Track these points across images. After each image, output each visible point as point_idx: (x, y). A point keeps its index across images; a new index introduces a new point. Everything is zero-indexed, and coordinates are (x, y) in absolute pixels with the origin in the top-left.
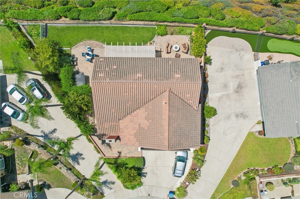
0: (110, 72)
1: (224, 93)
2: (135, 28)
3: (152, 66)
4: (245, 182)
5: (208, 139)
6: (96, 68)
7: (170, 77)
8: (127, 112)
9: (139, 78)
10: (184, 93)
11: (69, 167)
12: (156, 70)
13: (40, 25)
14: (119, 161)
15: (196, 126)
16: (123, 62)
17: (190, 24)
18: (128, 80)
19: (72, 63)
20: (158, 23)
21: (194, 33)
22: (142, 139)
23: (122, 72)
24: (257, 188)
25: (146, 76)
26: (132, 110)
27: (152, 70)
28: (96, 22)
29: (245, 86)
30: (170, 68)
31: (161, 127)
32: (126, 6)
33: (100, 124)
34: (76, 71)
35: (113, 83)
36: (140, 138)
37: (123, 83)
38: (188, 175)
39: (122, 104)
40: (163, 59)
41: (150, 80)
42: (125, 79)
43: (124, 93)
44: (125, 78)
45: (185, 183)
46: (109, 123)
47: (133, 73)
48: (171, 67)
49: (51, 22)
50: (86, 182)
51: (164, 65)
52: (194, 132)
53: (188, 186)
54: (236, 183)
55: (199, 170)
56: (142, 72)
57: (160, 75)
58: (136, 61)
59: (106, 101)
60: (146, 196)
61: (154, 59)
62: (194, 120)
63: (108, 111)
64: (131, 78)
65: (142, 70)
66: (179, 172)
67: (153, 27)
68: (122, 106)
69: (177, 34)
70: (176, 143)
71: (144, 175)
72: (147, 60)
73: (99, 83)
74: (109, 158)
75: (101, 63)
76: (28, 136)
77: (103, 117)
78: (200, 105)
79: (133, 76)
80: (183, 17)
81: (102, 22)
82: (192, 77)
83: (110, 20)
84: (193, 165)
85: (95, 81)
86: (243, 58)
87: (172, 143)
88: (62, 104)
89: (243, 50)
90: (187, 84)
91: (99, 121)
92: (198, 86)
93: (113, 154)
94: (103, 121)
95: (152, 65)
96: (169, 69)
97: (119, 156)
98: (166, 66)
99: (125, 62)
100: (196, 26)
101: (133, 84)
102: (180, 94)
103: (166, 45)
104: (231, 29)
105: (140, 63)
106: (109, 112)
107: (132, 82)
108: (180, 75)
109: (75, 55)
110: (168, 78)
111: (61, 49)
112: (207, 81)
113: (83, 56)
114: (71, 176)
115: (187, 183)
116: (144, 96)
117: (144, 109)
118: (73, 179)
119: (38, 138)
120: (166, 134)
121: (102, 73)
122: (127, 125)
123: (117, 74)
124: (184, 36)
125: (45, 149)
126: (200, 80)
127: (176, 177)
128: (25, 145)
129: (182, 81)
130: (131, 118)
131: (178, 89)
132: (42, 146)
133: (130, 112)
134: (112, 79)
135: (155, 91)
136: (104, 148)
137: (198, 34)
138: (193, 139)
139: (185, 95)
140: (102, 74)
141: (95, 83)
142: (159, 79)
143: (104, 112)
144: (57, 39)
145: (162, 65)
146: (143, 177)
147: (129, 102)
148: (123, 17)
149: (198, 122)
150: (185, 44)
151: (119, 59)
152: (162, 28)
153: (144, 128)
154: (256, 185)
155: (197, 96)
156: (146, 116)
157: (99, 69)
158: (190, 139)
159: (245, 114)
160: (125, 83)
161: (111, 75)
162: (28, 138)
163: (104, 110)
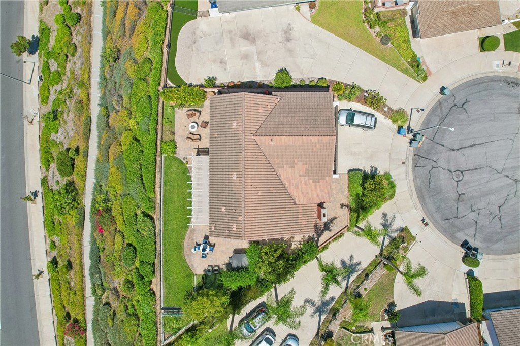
0: (230, 216)
1: (256, 58)
2: (165, 185)
3: (222, 160)
4: (384, 26)
5: (321, 80)
6: (224, 234)
7: (236, 135)
8: (284, 194)
9: (238, 176)
10: (257, 116)
11: (363, 276)
12: (227, 154)
13: (164, 317)
14: (354, 205)
15: (303, 99)
16: (217, 199)
17: (159, 108)
18: (241, 191)
19: (216, 272)
20: (158, 153)
21: (172, 102)
22: (322, 173)
23: (230, 200)
24: (391, 11)
25: (236, 168)
26: (281, 186)
27: (227, 160)
28: (158, 239)
29: (246, 29)
30: (224, 134)
31: (305, 146)
32: (133, 198)
33: (302, 231)
34: (227, 267)
35: (246, 211)
36: (320, 174)
37: (246, 198)
38: (374, 109)
39: (273, 199)
40: (212, 144)
41: (241, 162)
42: (241, 195)
43: (258, 197)
44: (239, 195)
45: (386, 112)
46: (299, 219)
47: (231, 185)
48: (222, 133)
49: (158, 302)
50: (385, 253)
51: (219, 144)
52: (311, 102)
53: (389, 108)
54: (385, 40)
55: (367, 92)
56: (230, 173)
57: (233, 149)
58: (214, 181)
59: (269, 221)
60: (405, 168)
61: (212, 157)
62: (295, 102)
63: (284, 220)
64: (239, 187)
65: (227, 173)
66: (369, 121)
67: (164, 160)
68: (276, 199)
69: (173, 127)
70: (325, 126)
71: (375, 170)
72: (213, 166)
73: (245, 230)
74: (350, 220)
75: (217, 228)
76: (320, 335)
77: (292, 227)
78: (273, 93)
79: (235, 184)
80: (149, 118)
81: (157, 231)
82: (236, 105)
83: (154, 220)
84: (359, 102)
85: (243, 235)
86: (205, 32)
87: (326, 132)
88: (274, 285)
89: (194, 33)
90: (246, 113)
91: (297, 231)
92: (249, 96)
93: (344, 215)
94: (297, 226)
95: (219, 160)
96: (225, 136)
97: (347, 206)
98: (221, 140)
99: (217, 197)
100: (161, 100)
101: (246, 184)
102: (258, 122)
103: (189, 141)
104: (165, 50)
105: (217, 176)
106: (284, 217)
107: (244, 186)
108: (234, 122)
109: (204, 269)
110: (238, 138)
111: (197, 288)
112: (240, 83)
113: (206, 257)
114: (376, 274)
115: (386, 109)
116: (262, 170)
117: (280, 169)
118: (381, 272)
119: (322, 321)
120: (314, 139)
121: (232, 227)
122: (303, 193)
123: (233, 206)
124: (177, 116)
125: (338, 311)
126: (241, 95)
127: (377, 125)
128: (333, 339)
129: (241, 119)
130: (292, 187)
131: (253, 124)
132: (334, 315)
133: (285, 188)
134: (240, 213)
135: (256, 155)
136: (335, 228)
137: (173, 96)
138: (321, 102)
139: (260, 114)
140: (234, 227)
141: (245, 236)
142: (240, 150)
143: (284, 225)
144: (183, 295)
145: (220, 147)
146: (378, 172)
147: (270, 190)
148: (150, 201)
149: (297, 96)
150: (188, 115)
151: (211, 204)
152: (165, 147)
153: (306, 169)
154: (387, 11)
155: (262, 98)
156: (290, 168)
157: (226, 230)
158: (321, 107)
159: (285, 28)
160: (246, 195)
161: (235, 214)
162: (323, 334)
163: (281, 225)
